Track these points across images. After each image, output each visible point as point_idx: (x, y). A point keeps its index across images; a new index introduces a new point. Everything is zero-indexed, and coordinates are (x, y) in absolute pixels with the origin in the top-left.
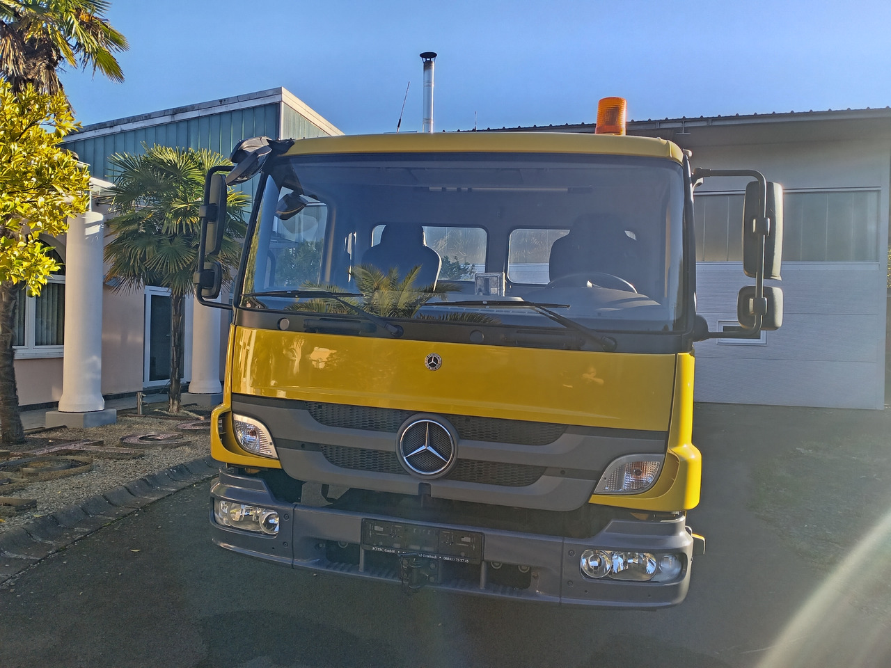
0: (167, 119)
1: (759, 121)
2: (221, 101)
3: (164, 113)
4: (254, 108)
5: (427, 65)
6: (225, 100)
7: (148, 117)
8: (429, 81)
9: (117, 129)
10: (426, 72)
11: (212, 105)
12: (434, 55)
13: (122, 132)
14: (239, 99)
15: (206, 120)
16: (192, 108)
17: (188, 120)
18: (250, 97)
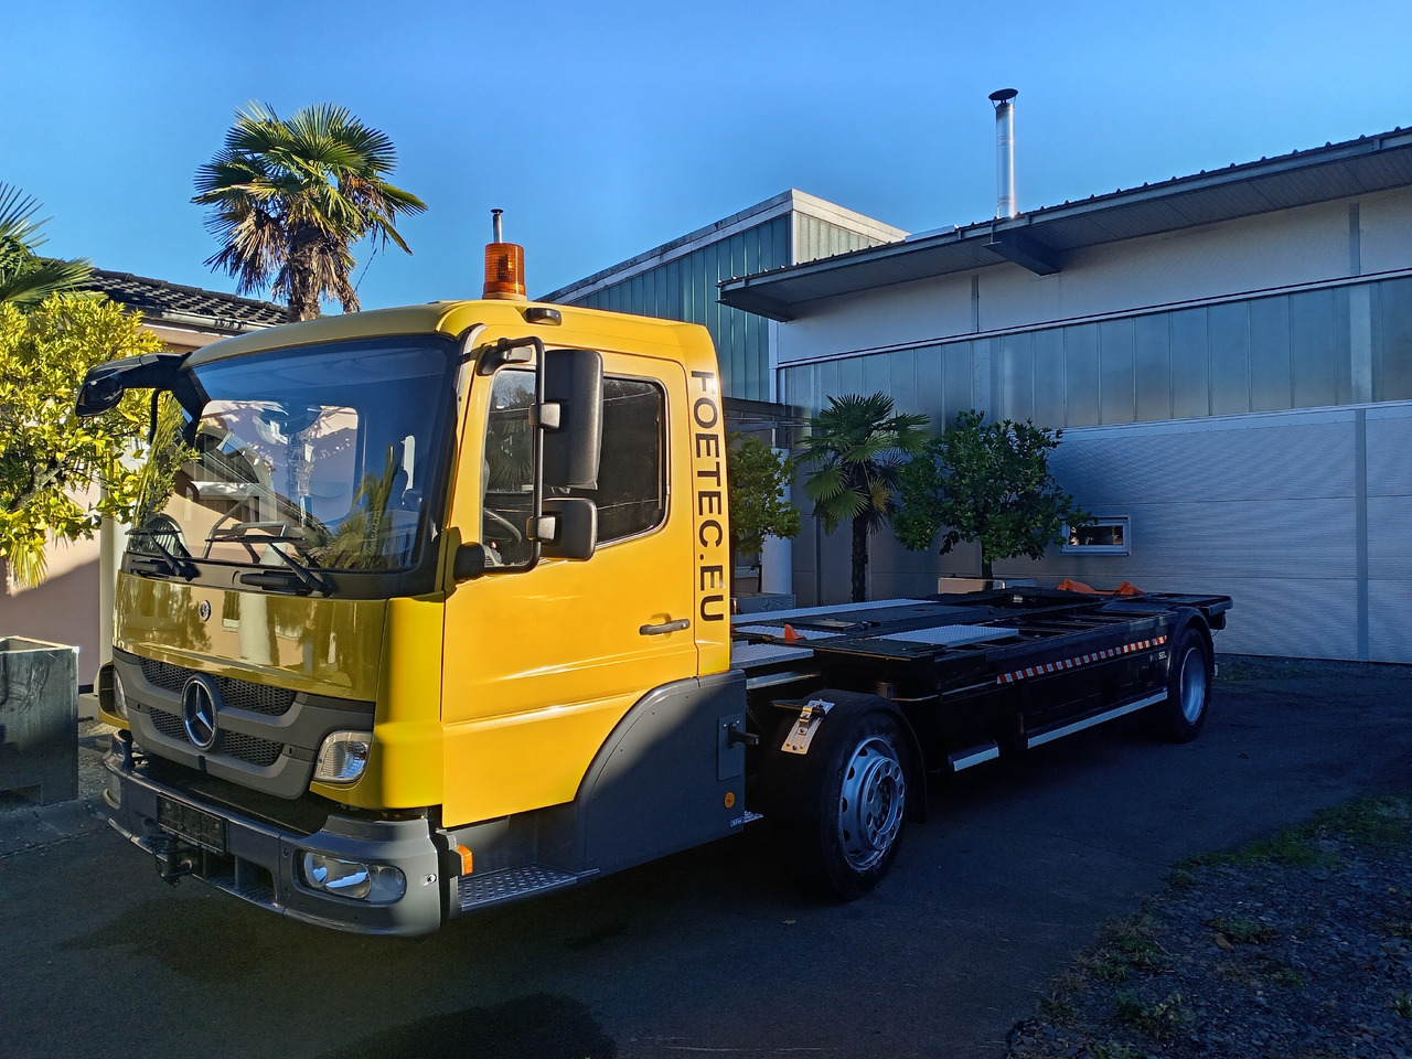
0: (654, 262)
1: (1158, 193)
2: (716, 224)
3: (651, 254)
4: (757, 227)
5: (1002, 111)
6: (721, 222)
7: (634, 262)
8: (1005, 137)
9: (601, 284)
10: (1001, 121)
11: (705, 232)
12: (1012, 93)
13: (607, 288)
14: (738, 218)
15: (700, 255)
16: (683, 241)
17: (679, 260)
18: (751, 212)
